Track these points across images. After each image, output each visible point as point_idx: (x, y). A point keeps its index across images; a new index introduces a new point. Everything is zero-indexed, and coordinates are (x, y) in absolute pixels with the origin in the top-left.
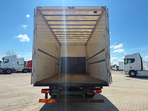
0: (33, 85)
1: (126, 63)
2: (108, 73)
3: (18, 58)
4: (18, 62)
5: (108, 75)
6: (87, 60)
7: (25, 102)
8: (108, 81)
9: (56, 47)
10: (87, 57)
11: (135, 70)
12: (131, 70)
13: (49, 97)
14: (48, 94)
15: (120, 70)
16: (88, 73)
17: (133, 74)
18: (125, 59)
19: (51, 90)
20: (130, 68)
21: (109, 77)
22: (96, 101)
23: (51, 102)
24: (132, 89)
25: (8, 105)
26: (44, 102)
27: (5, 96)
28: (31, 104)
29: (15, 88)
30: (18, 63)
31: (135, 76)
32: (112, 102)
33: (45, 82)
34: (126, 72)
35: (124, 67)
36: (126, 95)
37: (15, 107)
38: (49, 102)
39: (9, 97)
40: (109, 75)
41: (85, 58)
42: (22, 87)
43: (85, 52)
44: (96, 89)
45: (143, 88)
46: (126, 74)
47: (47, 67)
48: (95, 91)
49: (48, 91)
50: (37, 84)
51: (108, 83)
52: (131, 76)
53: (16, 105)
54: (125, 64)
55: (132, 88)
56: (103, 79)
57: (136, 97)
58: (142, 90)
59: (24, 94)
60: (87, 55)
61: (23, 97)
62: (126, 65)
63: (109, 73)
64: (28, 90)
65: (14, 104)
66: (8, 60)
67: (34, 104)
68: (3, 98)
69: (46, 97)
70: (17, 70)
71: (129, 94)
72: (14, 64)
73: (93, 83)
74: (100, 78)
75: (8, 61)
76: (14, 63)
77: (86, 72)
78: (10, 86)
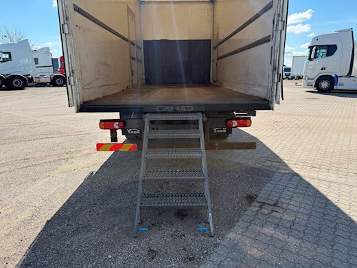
0: (74, 109)
1: (312, 57)
2: (273, 75)
3: (33, 49)
4: (36, 60)
5: (273, 81)
6: (214, 48)
7: (64, 150)
8: (272, 97)
9: (129, 10)
10: (215, 38)
11: (333, 76)
12: (321, 76)
13: (121, 138)
14: (119, 132)
15: (293, 78)
16: (215, 84)
17: (326, 85)
18: (311, 48)
19: (125, 123)
20: (322, 69)
21: (275, 85)
22: (236, 146)
23: (126, 150)
24: (322, 120)
25: (22, 157)
26: (111, 150)
27: (14, 138)
28: (79, 155)
29: (35, 121)
30: (37, 63)
31: (329, 91)
32: (272, 149)
33: (106, 102)
34: (309, 81)
35: (307, 67)
36: (307, 132)
37: (40, 162)
38: (121, 150)
39: (23, 140)
40: (276, 81)
41: (209, 41)
42: (53, 118)
43: (211, 24)
44: (236, 119)
45: (349, 117)
46: (309, 85)
47: (106, 64)
48: (235, 123)
49: (116, 125)
50: (85, 107)
51: (272, 103)
52: (320, 91)
53: (41, 158)
54: (310, 59)
55: (322, 117)
56: (256, 94)
57: (331, 137)
58: (345, 121)
59: (60, 133)
60: (216, 33)
61: (58, 140)
62: (312, 63)
63: (276, 75)
64: (69, 125)
65: (37, 155)
66: (9, 53)
67: (86, 155)
68: (9, 143)
69: (114, 139)
70: (37, 79)
71: (313, 131)
72: (28, 65)
73: (231, 102)
74: (249, 92)
75: (10, 56)
76: (26, 61)
77: (211, 81)
78: (25, 116)
